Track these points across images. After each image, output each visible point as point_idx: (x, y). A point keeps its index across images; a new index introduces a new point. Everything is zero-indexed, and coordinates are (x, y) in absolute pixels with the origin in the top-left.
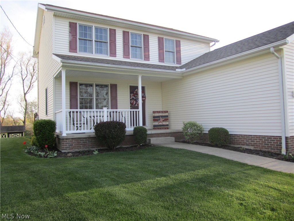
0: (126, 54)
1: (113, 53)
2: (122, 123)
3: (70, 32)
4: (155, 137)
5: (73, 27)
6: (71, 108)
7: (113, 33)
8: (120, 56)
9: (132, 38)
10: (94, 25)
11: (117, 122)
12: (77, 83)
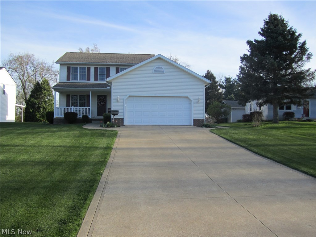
0: (96, 79)
1: (89, 79)
2: (76, 113)
3: (67, 71)
4: (94, 120)
5: (68, 69)
6: (67, 107)
7: (89, 69)
8: (92, 80)
9: (99, 70)
10: (79, 67)
11: (70, 112)
12: (70, 95)
